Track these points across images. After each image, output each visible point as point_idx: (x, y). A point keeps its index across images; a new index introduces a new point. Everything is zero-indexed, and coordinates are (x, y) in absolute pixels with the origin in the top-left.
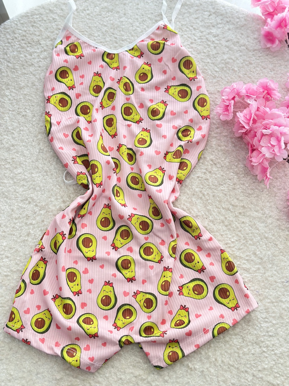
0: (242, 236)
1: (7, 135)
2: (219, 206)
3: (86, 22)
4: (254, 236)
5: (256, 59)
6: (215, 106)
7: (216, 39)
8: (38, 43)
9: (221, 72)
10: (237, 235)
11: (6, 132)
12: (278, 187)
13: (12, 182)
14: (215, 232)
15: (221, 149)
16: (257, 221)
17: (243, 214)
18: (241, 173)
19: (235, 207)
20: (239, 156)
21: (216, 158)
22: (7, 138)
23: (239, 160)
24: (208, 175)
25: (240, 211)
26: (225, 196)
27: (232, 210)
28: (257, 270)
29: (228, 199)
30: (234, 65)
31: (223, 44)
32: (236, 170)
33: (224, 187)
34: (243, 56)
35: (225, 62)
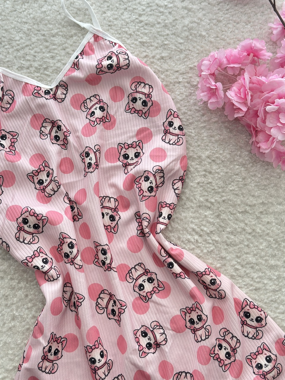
0: (272, 239)
2: (235, 212)
5: (224, 13)
6: (192, 88)
9: (187, 42)
10: (266, 240)
14: (238, 245)
15: (215, 140)
17: (265, 212)
18: (247, 162)
19: (253, 207)
20: (239, 142)
21: (213, 153)
23: (241, 147)
24: (210, 176)
25: (261, 210)
26: (237, 197)
27: (250, 212)
29: (242, 199)
30: (200, 29)
31: (179, 6)
32: (241, 160)
33: (233, 186)
34: (207, 14)
35: (188, 29)
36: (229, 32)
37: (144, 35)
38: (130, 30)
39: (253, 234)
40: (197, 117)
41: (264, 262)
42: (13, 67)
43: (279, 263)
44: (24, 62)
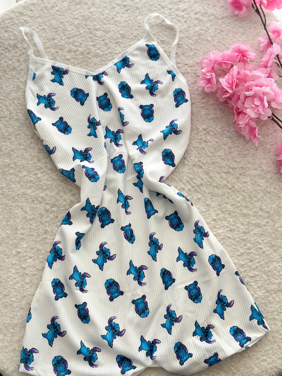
1: (5, 142)
2: (220, 171)
3: (58, 18)
4: (257, 193)
5: (226, 26)
6: (197, 78)
7: (185, 14)
8: (15, 46)
9: (196, 44)
10: (242, 195)
11: (3, 139)
12: (270, 143)
13: (19, 186)
15: (211, 118)
16: (258, 178)
17: (243, 174)
18: (233, 136)
19: (235, 170)
20: (229, 121)
21: (208, 127)
22: (5, 144)
23: (230, 125)
24: (204, 145)
25: (240, 172)
26: (223, 161)
27: (232, 173)
28: (266, 224)
29: (227, 163)
30: (207, 35)
31: (192, 17)
32: (228, 134)
33: (221, 152)
34: (214, 25)
35: (198, 34)
36: (229, 40)
37: (164, 36)
38: (155, 31)
39: (232, 190)
40: (199, 99)
41: (238, 211)
42: (64, 49)
43: (250, 213)
44: (72, 47)
